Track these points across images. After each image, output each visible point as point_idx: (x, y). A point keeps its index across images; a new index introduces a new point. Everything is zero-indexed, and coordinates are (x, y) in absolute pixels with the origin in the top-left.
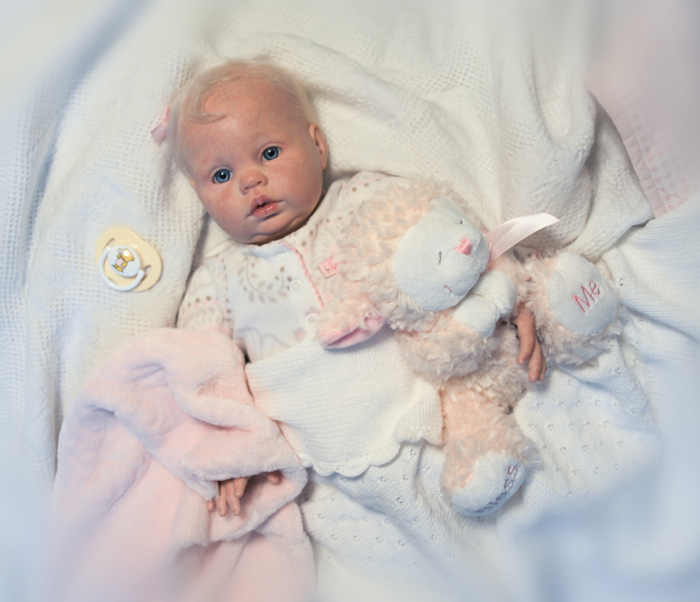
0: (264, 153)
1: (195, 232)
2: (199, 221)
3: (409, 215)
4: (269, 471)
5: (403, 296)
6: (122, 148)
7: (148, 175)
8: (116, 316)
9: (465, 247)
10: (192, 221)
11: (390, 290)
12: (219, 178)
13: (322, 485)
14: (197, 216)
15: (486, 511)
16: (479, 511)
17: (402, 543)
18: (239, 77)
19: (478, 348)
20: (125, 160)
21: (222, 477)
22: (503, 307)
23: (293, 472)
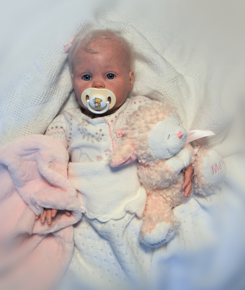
0: (108, 75)
1: (64, 97)
2: (67, 94)
3: (160, 116)
4: (69, 210)
5: (149, 149)
6: (47, 52)
7: (55, 67)
8: (19, 125)
9: (180, 135)
10: (64, 92)
11: (145, 145)
12: (85, 78)
13: (84, 222)
14: (67, 91)
15: (155, 245)
16: (153, 245)
17: (111, 254)
18: (109, 39)
19: (172, 177)
20: (47, 57)
21: (47, 207)
22: (186, 164)
23: (77, 213)
